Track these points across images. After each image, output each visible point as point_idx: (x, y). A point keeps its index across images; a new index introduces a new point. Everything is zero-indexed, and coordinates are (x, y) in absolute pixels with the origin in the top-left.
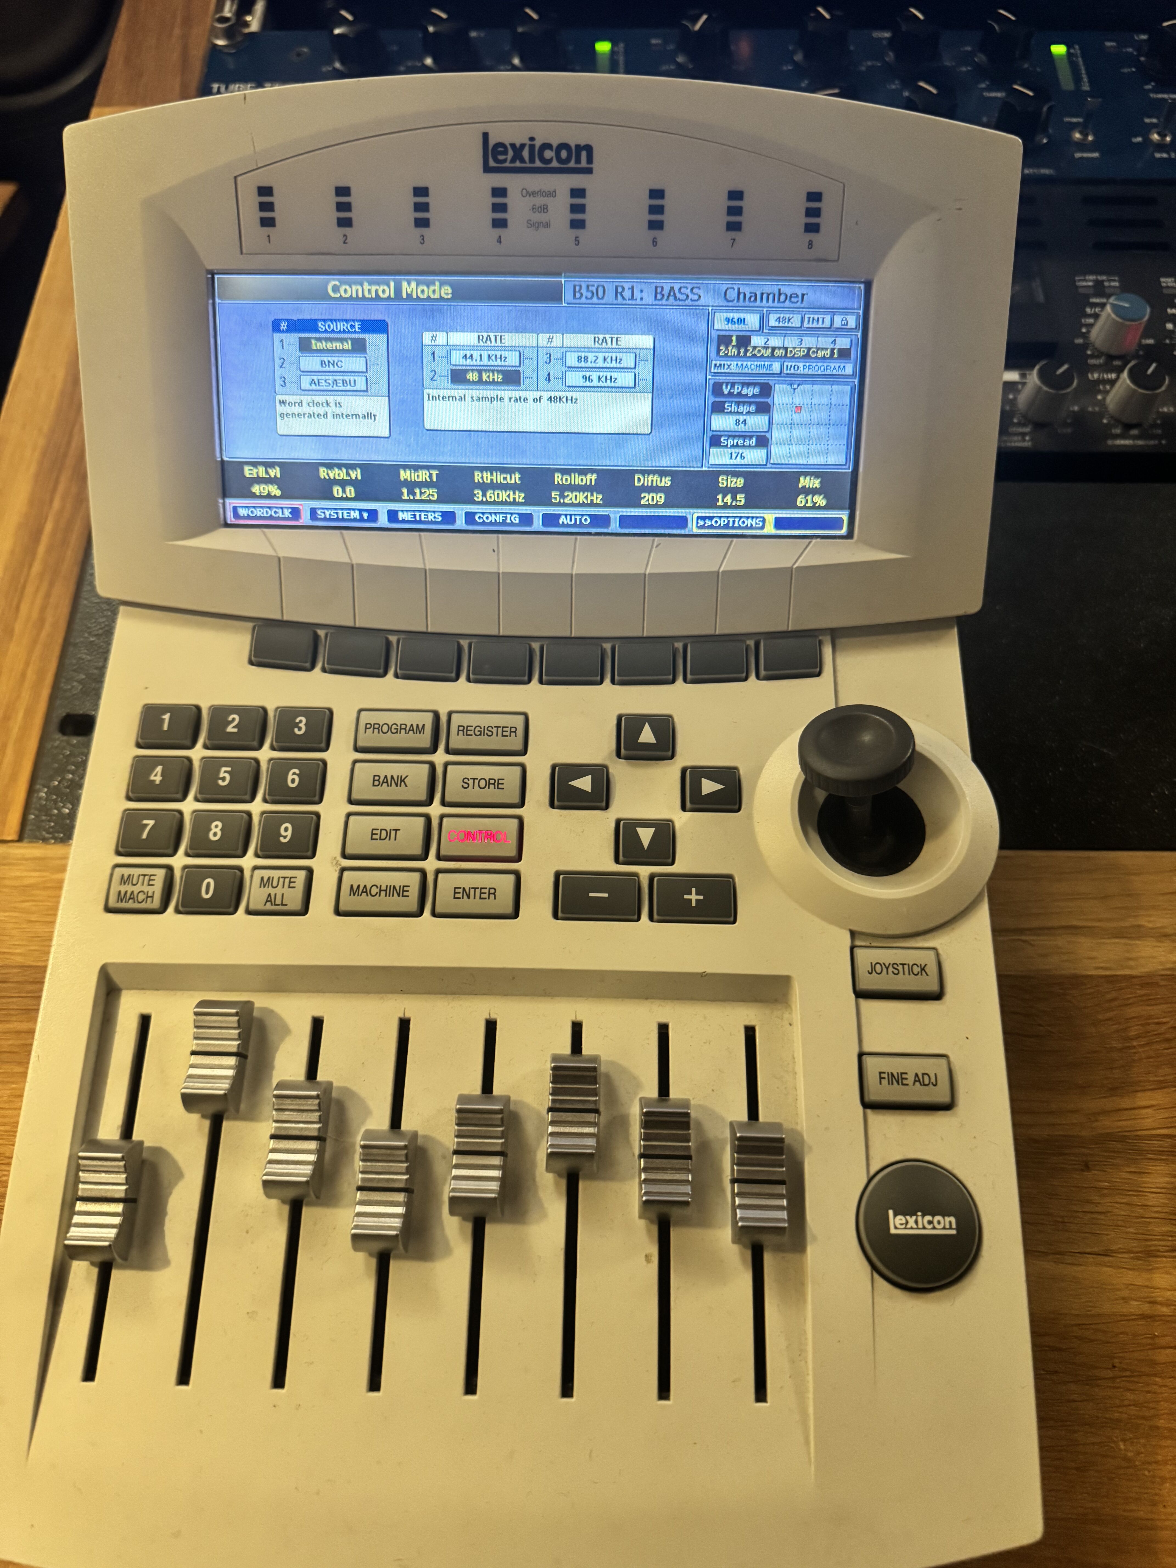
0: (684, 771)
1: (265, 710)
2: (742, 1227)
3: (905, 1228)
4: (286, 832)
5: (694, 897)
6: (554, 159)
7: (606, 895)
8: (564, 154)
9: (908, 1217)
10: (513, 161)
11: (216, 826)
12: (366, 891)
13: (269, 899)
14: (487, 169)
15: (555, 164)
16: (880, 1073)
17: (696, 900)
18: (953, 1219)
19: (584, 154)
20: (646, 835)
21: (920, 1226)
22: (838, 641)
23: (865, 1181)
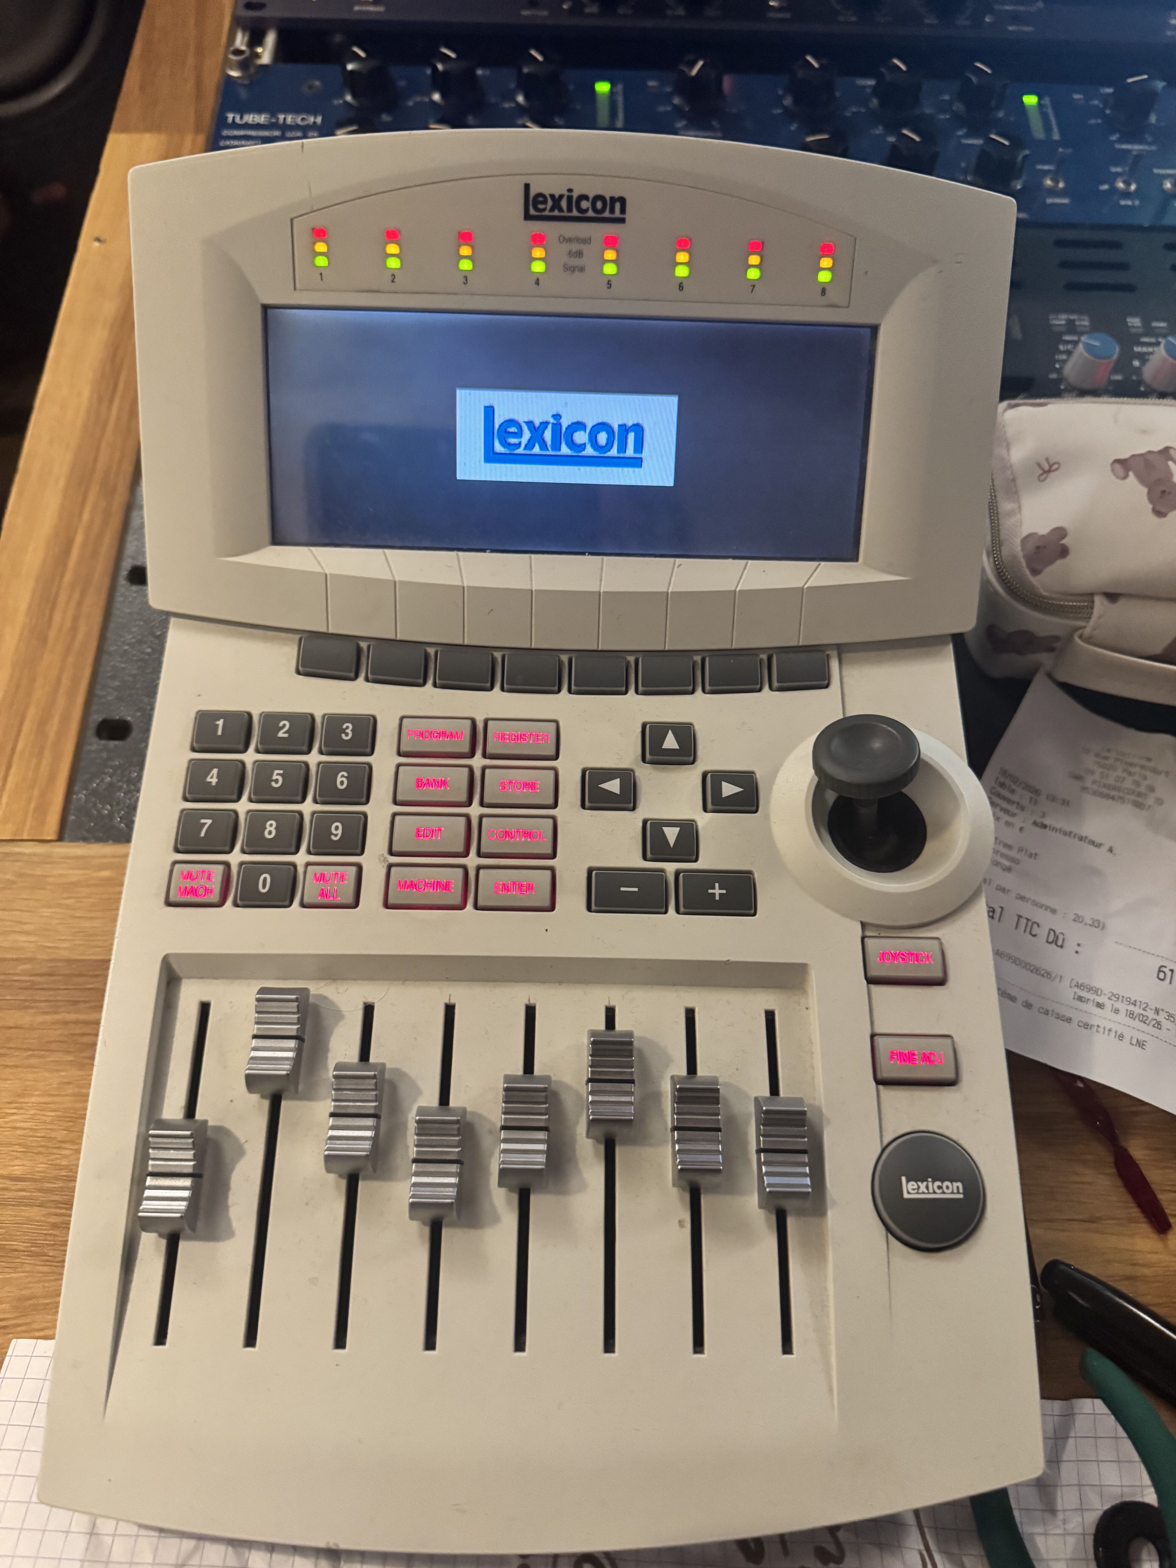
0: (704, 775)
1: (312, 717)
2: (770, 1192)
3: (918, 1193)
4: (337, 831)
5: (717, 891)
6: (590, 209)
7: (636, 890)
8: (599, 205)
9: (920, 1183)
10: (552, 210)
11: (271, 825)
12: (413, 885)
13: (323, 894)
14: (528, 217)
15: (591, 213)
16: (891, 1052)
17: (720, 894)
18: (960, 1184)
19: (618, 206)
20: (672, 834)
21: (931, 1191)
22: (844, 656)
23: (878, 1151)
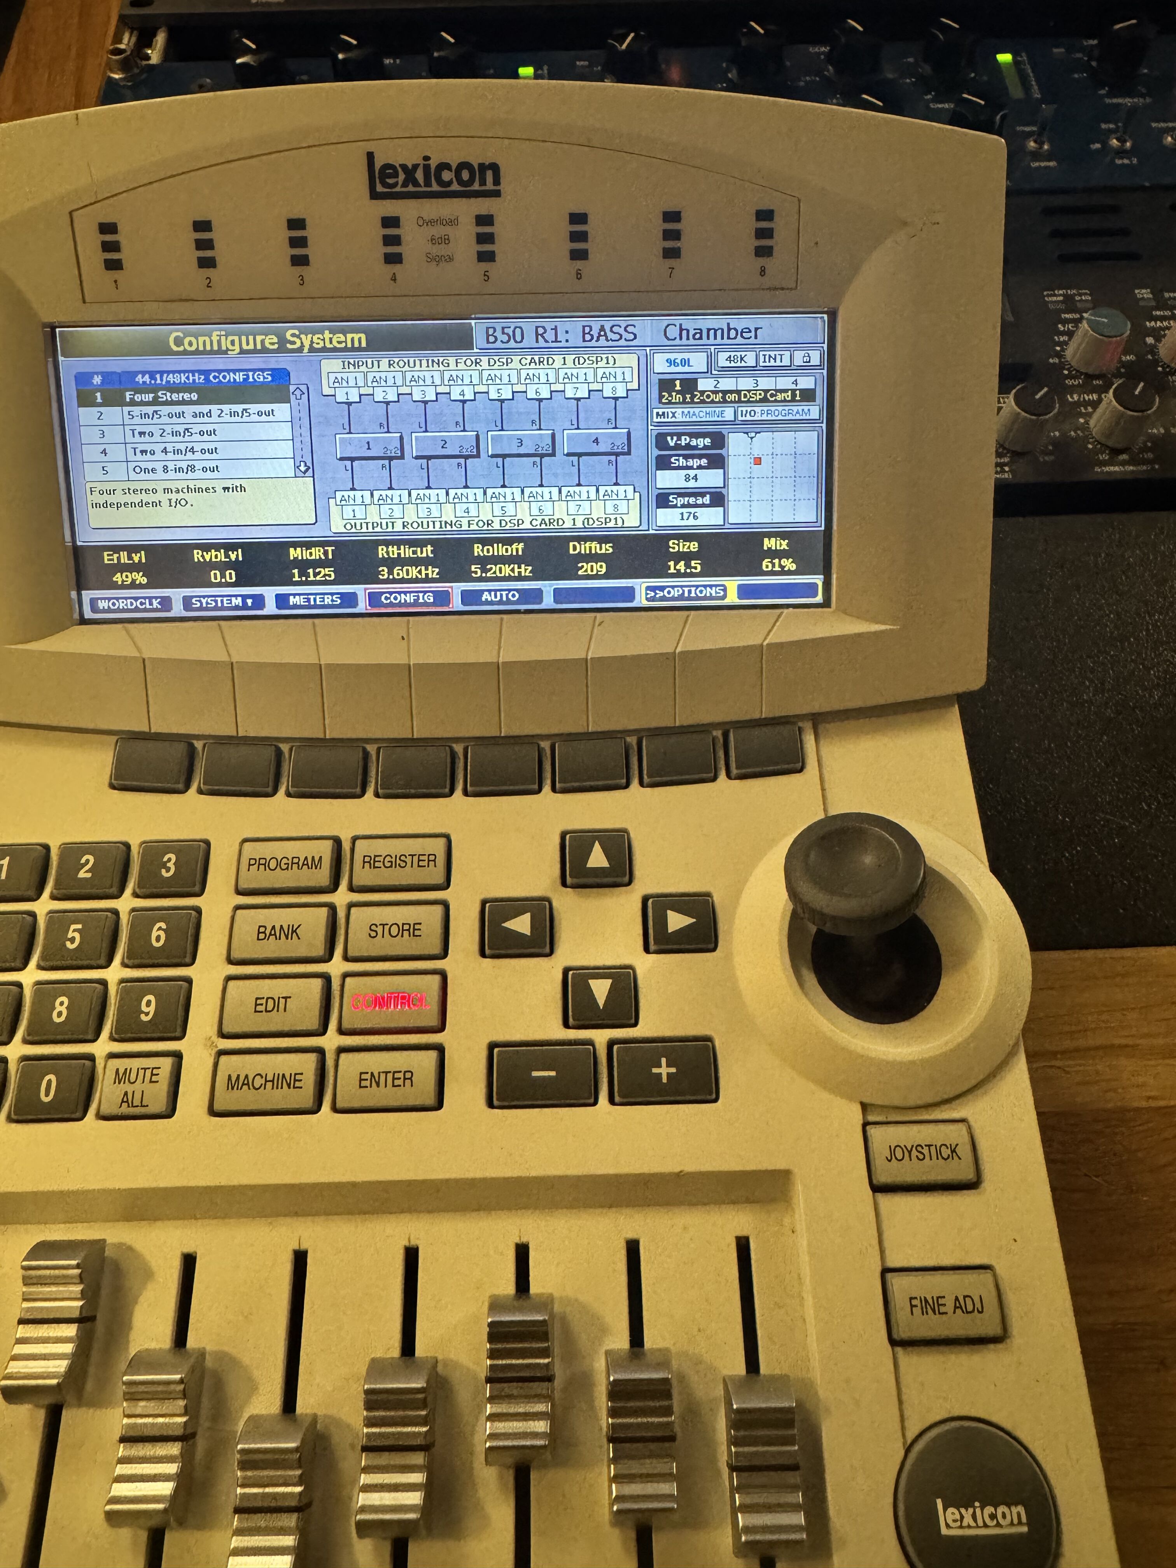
0: (645, 901)
1: (127, 846)
2: (747, 1543)
3: (961, 1527)
4: (149, 1007)
5: (664, 1070)
6: (454, 179)
7: (553, 1073)
8: (465, 175)
9: (963, 1510)
10: (405, 185)
11: (62, 1004)
12: (247, 1082)
13: (125, 1099)
14: (375, 195)
15: (455, 187)
16: (911, 1299)
17: (668, 1073)
18: (1021, 1509)
19: (489, 175)
20: (601, 989)
21: (980, 1523)
22: (821, 728)
23: (902, 1453)
